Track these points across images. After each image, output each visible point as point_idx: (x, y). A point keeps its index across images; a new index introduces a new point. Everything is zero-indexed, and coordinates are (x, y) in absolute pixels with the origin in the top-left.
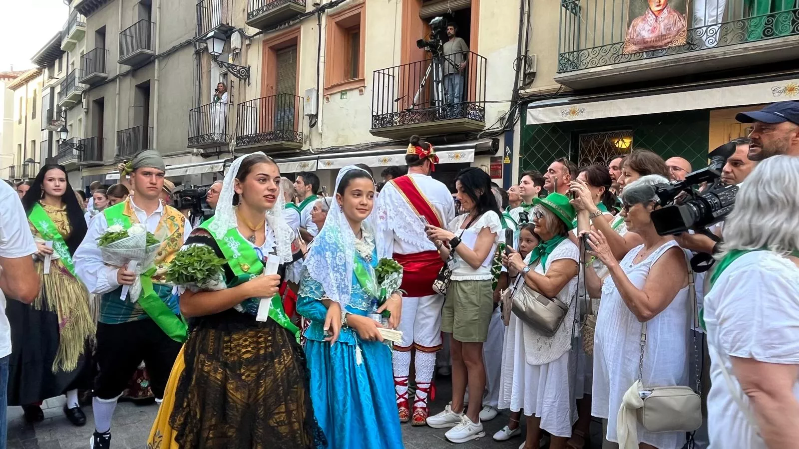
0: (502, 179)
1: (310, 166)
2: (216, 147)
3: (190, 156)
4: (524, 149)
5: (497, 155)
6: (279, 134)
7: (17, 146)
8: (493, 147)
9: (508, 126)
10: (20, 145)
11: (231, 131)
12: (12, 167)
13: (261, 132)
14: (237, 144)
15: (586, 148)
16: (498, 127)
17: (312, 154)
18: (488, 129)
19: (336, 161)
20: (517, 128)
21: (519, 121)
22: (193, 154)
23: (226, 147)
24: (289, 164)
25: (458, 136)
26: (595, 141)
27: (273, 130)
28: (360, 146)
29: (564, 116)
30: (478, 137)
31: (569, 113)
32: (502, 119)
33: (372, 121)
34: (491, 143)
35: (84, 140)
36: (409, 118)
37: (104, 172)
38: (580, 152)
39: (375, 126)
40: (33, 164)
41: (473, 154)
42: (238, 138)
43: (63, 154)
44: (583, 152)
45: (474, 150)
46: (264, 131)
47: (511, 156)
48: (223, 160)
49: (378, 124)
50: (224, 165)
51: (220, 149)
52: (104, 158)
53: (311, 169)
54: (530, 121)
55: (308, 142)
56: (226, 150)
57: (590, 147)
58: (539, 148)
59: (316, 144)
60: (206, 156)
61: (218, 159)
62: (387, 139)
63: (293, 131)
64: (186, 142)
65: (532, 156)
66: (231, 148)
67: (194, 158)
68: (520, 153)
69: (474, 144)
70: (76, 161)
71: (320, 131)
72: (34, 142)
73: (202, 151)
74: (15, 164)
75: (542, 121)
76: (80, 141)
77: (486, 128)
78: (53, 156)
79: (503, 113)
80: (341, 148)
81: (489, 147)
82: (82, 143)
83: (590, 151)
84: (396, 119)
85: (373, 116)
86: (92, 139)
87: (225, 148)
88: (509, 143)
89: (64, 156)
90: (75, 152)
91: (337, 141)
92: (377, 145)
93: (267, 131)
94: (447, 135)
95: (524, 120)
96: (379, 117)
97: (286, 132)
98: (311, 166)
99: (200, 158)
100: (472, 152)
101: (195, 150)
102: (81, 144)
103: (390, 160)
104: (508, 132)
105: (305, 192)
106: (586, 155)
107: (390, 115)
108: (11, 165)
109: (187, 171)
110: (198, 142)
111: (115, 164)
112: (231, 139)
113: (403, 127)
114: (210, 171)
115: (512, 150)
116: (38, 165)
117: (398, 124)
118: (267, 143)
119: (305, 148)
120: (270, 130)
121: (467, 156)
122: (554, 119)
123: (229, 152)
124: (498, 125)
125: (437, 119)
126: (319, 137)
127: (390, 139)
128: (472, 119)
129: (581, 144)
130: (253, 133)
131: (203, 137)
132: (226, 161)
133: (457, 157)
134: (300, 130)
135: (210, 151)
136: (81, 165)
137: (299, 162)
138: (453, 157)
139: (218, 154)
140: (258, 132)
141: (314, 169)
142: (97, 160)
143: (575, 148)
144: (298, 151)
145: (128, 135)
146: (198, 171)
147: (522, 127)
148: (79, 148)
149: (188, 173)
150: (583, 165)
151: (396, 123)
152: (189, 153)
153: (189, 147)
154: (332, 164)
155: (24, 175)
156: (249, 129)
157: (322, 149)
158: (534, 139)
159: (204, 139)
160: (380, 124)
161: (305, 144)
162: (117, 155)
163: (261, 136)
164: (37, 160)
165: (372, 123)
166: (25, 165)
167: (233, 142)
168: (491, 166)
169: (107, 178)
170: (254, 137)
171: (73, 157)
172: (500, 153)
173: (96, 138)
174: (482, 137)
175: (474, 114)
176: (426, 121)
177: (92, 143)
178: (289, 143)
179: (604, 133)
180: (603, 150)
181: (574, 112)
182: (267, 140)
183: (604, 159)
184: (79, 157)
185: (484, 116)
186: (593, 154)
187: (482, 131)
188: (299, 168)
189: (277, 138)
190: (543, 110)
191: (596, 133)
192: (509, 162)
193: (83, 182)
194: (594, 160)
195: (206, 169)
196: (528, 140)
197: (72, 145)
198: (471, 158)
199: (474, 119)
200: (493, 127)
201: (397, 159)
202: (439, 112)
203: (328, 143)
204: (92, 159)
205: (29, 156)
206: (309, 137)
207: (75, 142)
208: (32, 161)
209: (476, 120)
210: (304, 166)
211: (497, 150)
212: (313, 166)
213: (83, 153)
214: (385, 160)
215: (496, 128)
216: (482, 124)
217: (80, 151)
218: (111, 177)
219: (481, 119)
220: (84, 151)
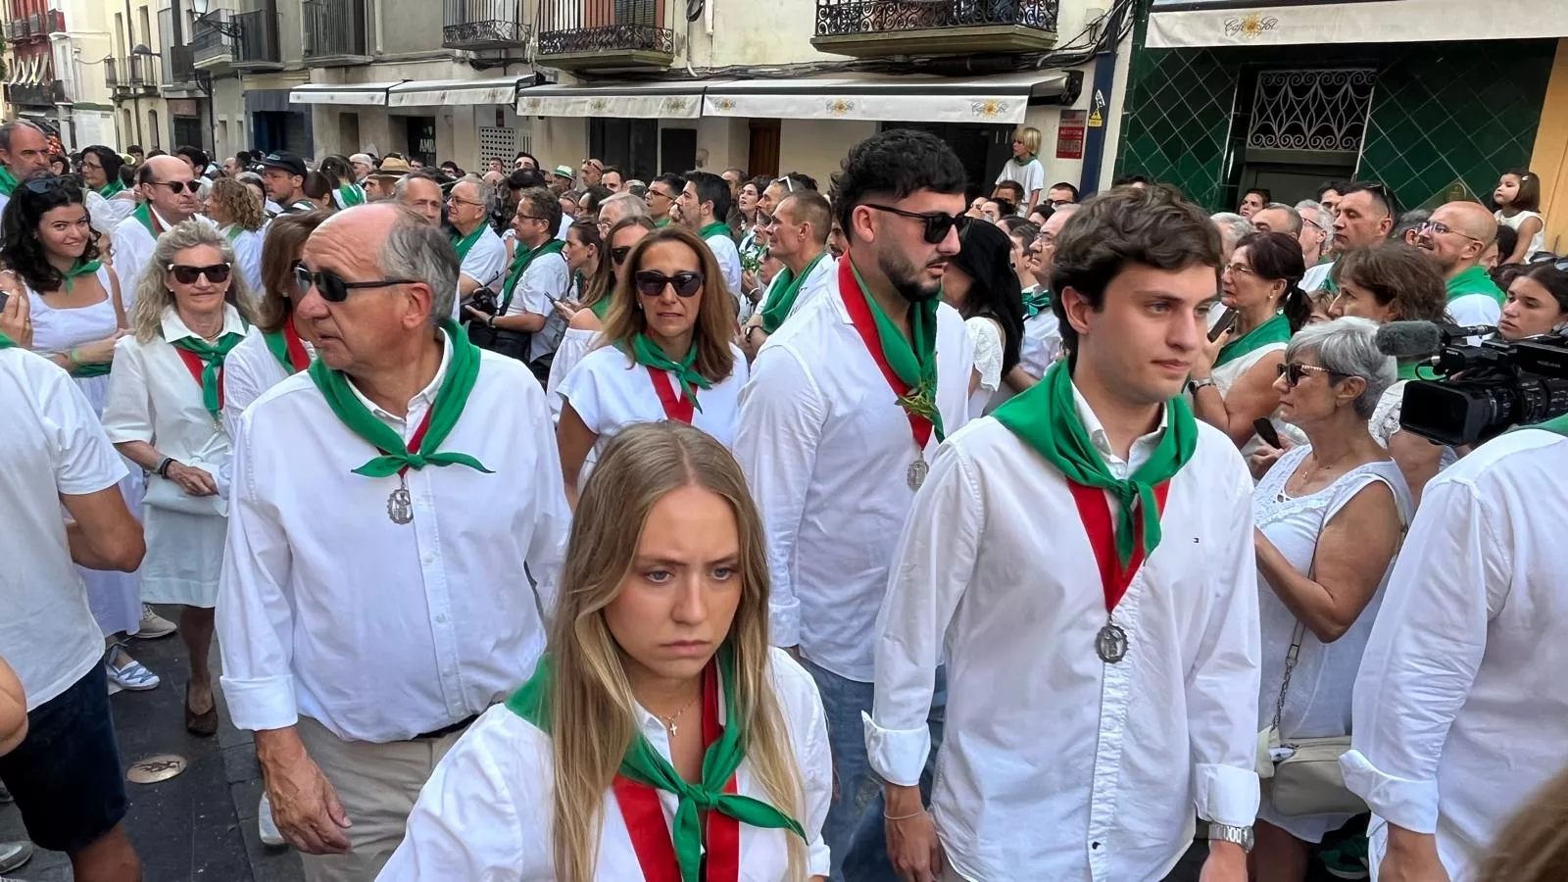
0: (1081, 161)
1: (687, 106)
2: (500, 49)
3: (447, 64)
4: (1134, 98)
5: (1074, 108)
6: (625, 33)
7: (113, 18)
8: (1070, 90)
9: (1105, 43)
10: (119, 15)
11: (529, 18)
12: (110, 62)
13: (588, 26)
14: (541, 48)
15: (1270, 103)
16: (1084, 44)
17: (691, 78)
18: (1062, 49)
19: (741, 100)
20: (1125, 51)
21: (1131, 33)
22: (455, 60)
23: (521, 50)
24: (645, 100)
25: (995, 61)
26: (1293, 88)
27: (612, 23)
28: (791, 68)
29: (1230, 32)
30: (1039, 64)
31: (1241, 28)
32: (1093, 27)
33: (818, 18)
34: (1064, 81)
35: (241, 16)
36: (895, 16)
37: (287, 85)
38: (1254, 110)
39: (823, 29)
40: (148, 57)
41: (1025, 105)
42: (542, 36)
43: (203, 42)
44: (1262, 110)
45: (1026, 97)
46: (594, 25)
47: (1105, 113)
48: (514, 81)
49: (829, 26)
50: (517, 90)
51: (507, 53)
52: (283, 57)
53: (691, 113)
54: (1154, 40)
55: (684, 52)
56: (520, 56)
57: (1278, 104)
58: (1168, 97)
59: (701, 59)
60: (479, 65)
61: (505, 74)
62: (847, 58)
63: (654, 27)
64: (441, 37)
65: (1151, 113)
66: (528, 54)
67: (457, 67)
68: (1126, 106)
69: (1028, 82)
70: (228, 57)
71: (709, 30)
72: (144, 9)
73: (472, 55)
74: (115, 56)
75: (1180, 41)
76: (234, 17)
77: (1057, 46)
78: (185, 44)
79: (1098, 15)
80: (750, 71)
81: (1062, 90)
82: (238, 21)
83: (1276, 111)
84: (868, 17)
85: (819, 7)
86: (257, 14)
87: (515, 54)
88: (1104, 83)
89: (206, 46)
90: (226, 40)
91: (743, 52)
92: (824, 69)
93: (600, 24)
94: (973, 57)
95: (1140, 33)
96: (831, 11)
97: (640, 28)
98: (689, 109)
99: (469, 70)
100: (1022, 101)
101: (458, 53)
102: (235, 25)
103: (850, 107)
104: (1103, 57)
105: (700, 217)
106: (1268, 118)
107: (854, 7)
108: (105, 55)
109: (443, 97)
110: (463, 37)
111: (305, 69)
112: (529, 33)
113: (880, 37)
114: (488, 101)
115: (1107, 96)
116: (158, 59)
117: (870, 29)
118: (601, 52)
119: (679, 63)
120: (606, 23)
121: (1012, 110)
122: (1208, 40)
123: (525, 61)
124: (1084, 40)
125: (955, 23)
126: (707, 41)
127: (854, 58)
128: (1028, 25)
129: (1259, 92)
130: (572, 27)
131: (471, 26)
132: (519, 81)
133: (990, 109)
134: (668, 25)
135: (489, 55)
136: (241, 68)
137: (665, 97)
138: (981, 110)
139: (505, 64)
140: (582, 26)
141: (696, 115)
142: (270, 60)
143: (1245, 104)
144: (663, 69)
145: (325, 8)
146: (465, 99)
147: (1135, 48)
148: (233, 32)
149: (446, 102)
150: (1258, 139)
151: (867, 27)
152: (446, 56)
153: (445, 46)
154: (733, 105)
155: (135, 80)
156: (566, 19)
157: (712, 69)
158: (1157, 79)
159: (475, 33)
160: (833, 28)
161: (679, 55)
162: (309, 52)
163: (588, 34)
164: (155, 49)
165: (817, 24)
166: (133, 60)
167: (534, 42)
168: (1060, 129)
169: (291, 101)
170: (576, 36)
171: (222, 50)
172: (1082, 103)
173: (263, 15)
174: (1047, 65)
175: (1033, 15)
176: (929, 25)
177: (258, 23)
178: (647, 53)
179: (1313, 71)
180: (1305, 111)
181: (1252, 27)
182: (601, 44)
183: (1305, 129)
184: (235, 51)
185: (1055, 17)
186: (1282, 117)
187: (1050, 51)
188: (665, 109)
189: (621, 41)
190: (1184, 17)
191: (1294, 71)
192: (1099, 124)
193: (247, 101)
194: (1283, 130)
195: (481, 97)
196: (1145, 76)
197: (219, 26)
198: (1019, 116)
199: (1031, 27)
200: (1073, 45)
201: (864, 107)
202: (959, 6)
203: (724, 60)
204: (259, 57)
205: (139, 41)
206: (686, 42)
207: (224, 19)
208: (145, 51)
209: (1038, 28)
210: (677, 106)
211: (1075, 96)
212: (693, 108)
213: (240, 42)
214: (841, 107)
215: (1079, 48)
216: (1049, 36)
217: (235, 37)
218: (299, 97)
219: (1048, 24)
220: (242, 38)
